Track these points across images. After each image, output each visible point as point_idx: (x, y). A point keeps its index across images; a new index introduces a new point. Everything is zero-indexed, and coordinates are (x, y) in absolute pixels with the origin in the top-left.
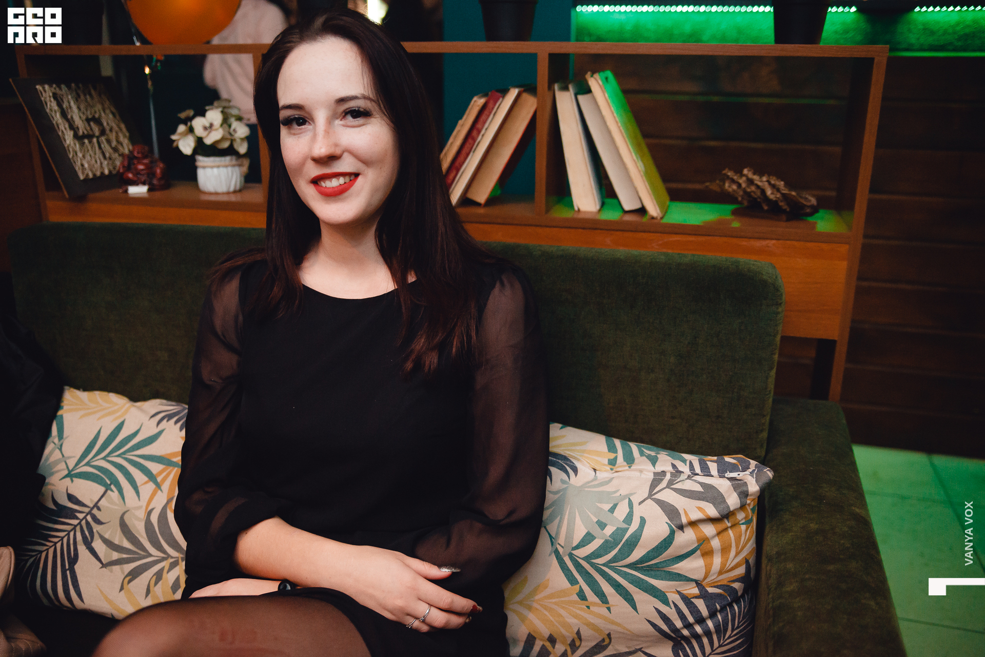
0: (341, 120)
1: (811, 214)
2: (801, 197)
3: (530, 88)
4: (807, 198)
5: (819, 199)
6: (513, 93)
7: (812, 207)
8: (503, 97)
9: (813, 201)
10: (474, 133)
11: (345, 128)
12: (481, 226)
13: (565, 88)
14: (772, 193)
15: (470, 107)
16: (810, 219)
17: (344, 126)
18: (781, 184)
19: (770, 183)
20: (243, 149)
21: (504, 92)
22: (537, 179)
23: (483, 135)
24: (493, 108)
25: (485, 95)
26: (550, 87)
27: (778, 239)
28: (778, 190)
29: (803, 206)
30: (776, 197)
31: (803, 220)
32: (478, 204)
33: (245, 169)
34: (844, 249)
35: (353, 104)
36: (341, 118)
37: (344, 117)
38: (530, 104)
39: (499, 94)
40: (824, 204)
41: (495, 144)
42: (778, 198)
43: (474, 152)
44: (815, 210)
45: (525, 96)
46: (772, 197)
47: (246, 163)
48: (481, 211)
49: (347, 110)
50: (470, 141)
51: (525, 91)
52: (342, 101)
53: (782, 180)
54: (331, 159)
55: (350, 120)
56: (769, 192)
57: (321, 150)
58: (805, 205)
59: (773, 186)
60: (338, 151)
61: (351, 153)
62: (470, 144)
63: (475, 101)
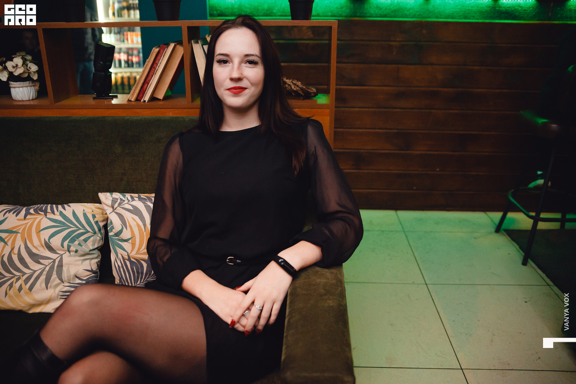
0: (244, 64)
1: (315, 96)
2: (309, 89)
3: (180, 43)
4: (312, 89)
5: (317, 89)
6: (172, 45)
7: (314, 93)
8: (167, 48)
9: (314, 90)
10: (155, 65)
11: (246, 67)
12: (162, 110)
13: (197, 42)
14: (294, 88)
15: (152, 52)
16: (314, 98)
17: (245, 66)
18: (299, 83)
19: (293, 83)
20: (35, 77)
21: (168, 45)
22: (186, 86)
23: (159, 66)
24: (163, 53)
25: (159, 46)
26: (189, 42)
27: (299, 108)
28: (298, 86)
29: (310, 93)
30: (297, 89)
31: (312, 99)
32: (160, 100)
33: (37, 88)
34: (328, 111)
35: (251, 58)
36: (244, 63)
37: (246, 63)
38: (180, 51)
39: (166, 46)
40: (319, 91)
41: (165, 70)
42: (298, 89)
43: (155, 75)
44: (316, 94)
45: (178, 46)
46: (295, 89)
47: (38, 84)
48: (161, 103)
49: (248, 60)
50: (153, 69)
51: (178, 44)
52: (247, 55)
53: (300, 82)
54: (239, 80)
55: (248, 65)
56: (293, 87)
57: (235, 75)
58: (311, 92)
59: (295, 84)
60: (242, 77)
61: (247, 78)
62: (153, 71)
63: (154, 50)
